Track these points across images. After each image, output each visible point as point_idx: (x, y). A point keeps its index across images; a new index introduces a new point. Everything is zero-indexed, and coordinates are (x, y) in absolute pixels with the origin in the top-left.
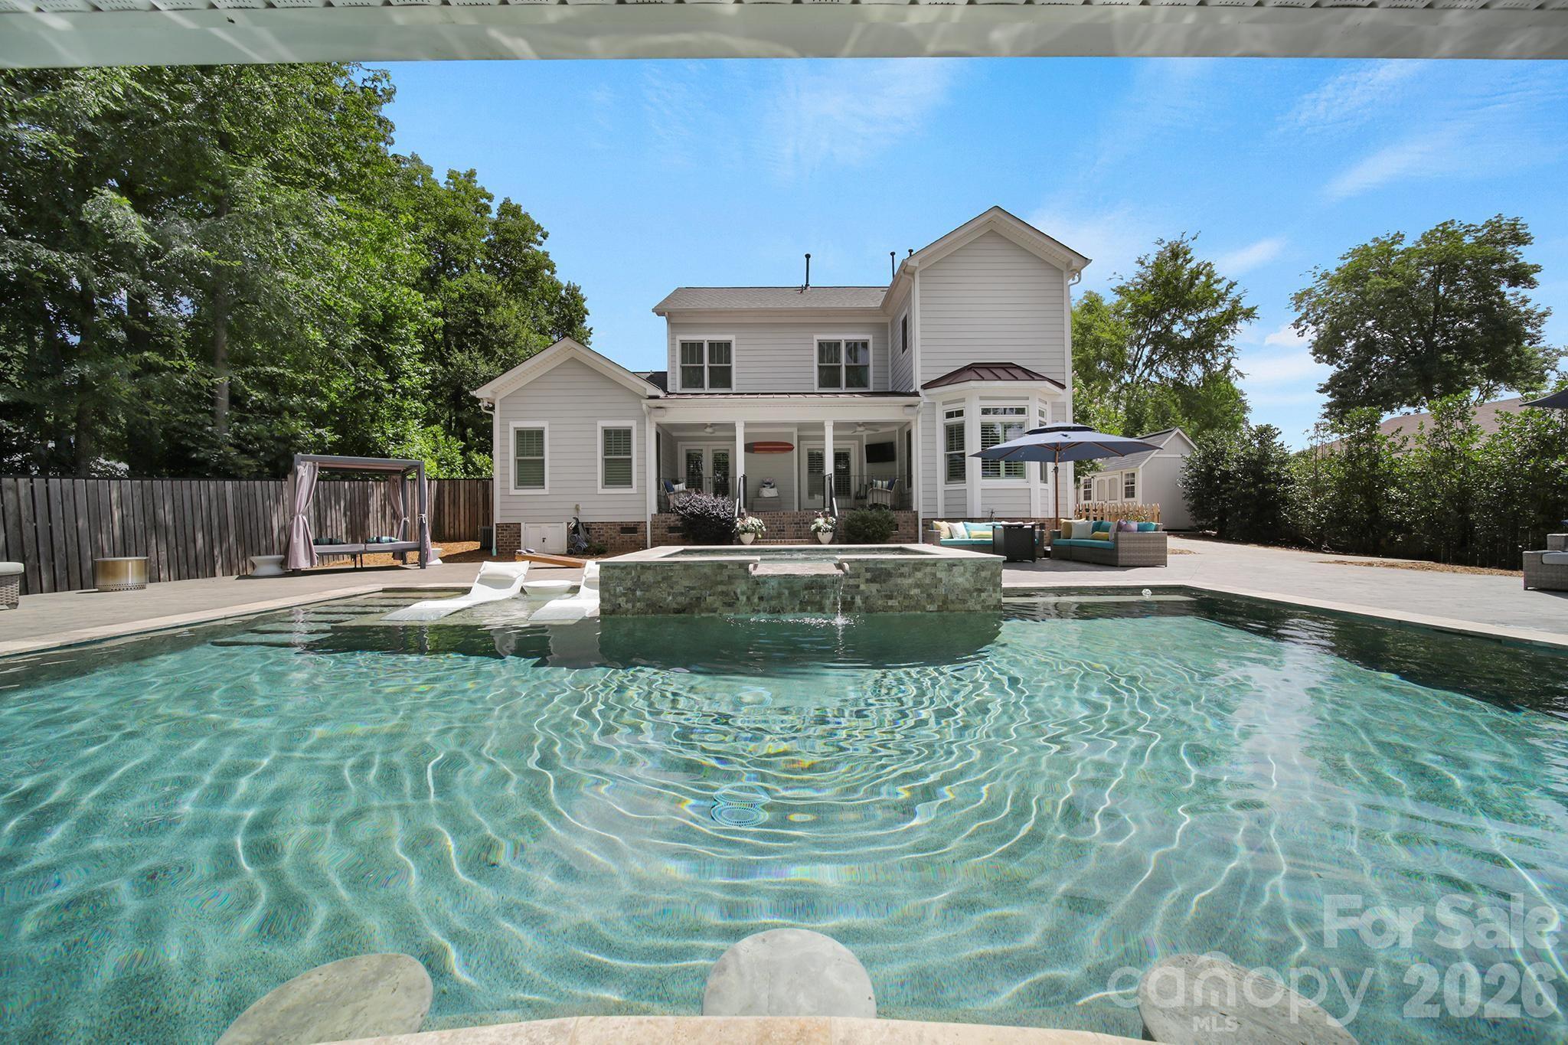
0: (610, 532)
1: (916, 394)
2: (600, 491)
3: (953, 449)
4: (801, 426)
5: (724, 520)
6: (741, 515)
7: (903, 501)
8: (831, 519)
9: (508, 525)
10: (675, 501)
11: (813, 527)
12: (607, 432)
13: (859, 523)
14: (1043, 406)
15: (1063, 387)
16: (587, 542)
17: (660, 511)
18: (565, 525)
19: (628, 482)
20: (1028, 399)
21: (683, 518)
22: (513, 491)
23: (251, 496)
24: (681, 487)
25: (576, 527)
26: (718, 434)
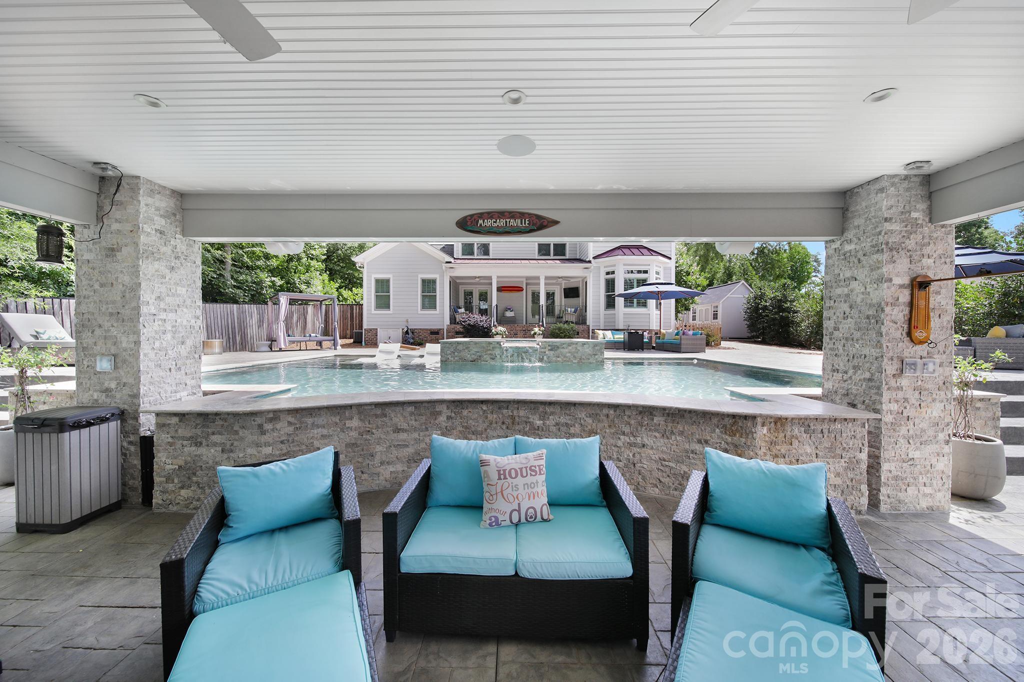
0: (425, 334)
1: (590, 262)
2: (420, 312)
3: (609, 292)
4: (527, 278)
5: (486, 328)
6: (494, 326)
7: (582, 320)
8: (542, 328)
9: (371, 330)
10: (458, 318)
11: (532, 332)
12: (424, 281)
13: (557, 331)
14: (658, 269)
15: (670, 258)
16: (413, 339)
17: (451, 323)
18: (401, 330)
19: (435, 308)
20: (649, 265)
21: (464, 327)
22: (373, 312)
23: (243, 312)
24: (463, 310)
25: (407, 330)
26: (482, 281)
